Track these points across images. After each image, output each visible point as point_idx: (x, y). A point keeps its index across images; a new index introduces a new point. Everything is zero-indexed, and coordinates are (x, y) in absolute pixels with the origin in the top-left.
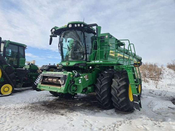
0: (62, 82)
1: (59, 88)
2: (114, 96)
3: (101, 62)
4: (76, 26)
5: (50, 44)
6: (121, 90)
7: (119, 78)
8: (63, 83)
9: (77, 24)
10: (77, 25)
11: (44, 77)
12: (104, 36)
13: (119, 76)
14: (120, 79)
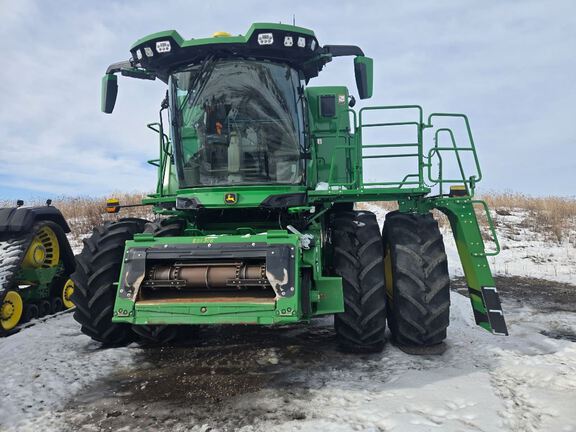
0: (280, 277)
1: (267, 303)
2: (414, 302)
3: (334, 188)
4: (288, 42)
5: (109, 107)
6: (434, 280)
7: (419, 241)
8: (285, 282)
9: (296, 35)
10: (295, 41)
11: (153, 264)
12: (334, 97)
13: (416, 233)
14: (422, 243)
